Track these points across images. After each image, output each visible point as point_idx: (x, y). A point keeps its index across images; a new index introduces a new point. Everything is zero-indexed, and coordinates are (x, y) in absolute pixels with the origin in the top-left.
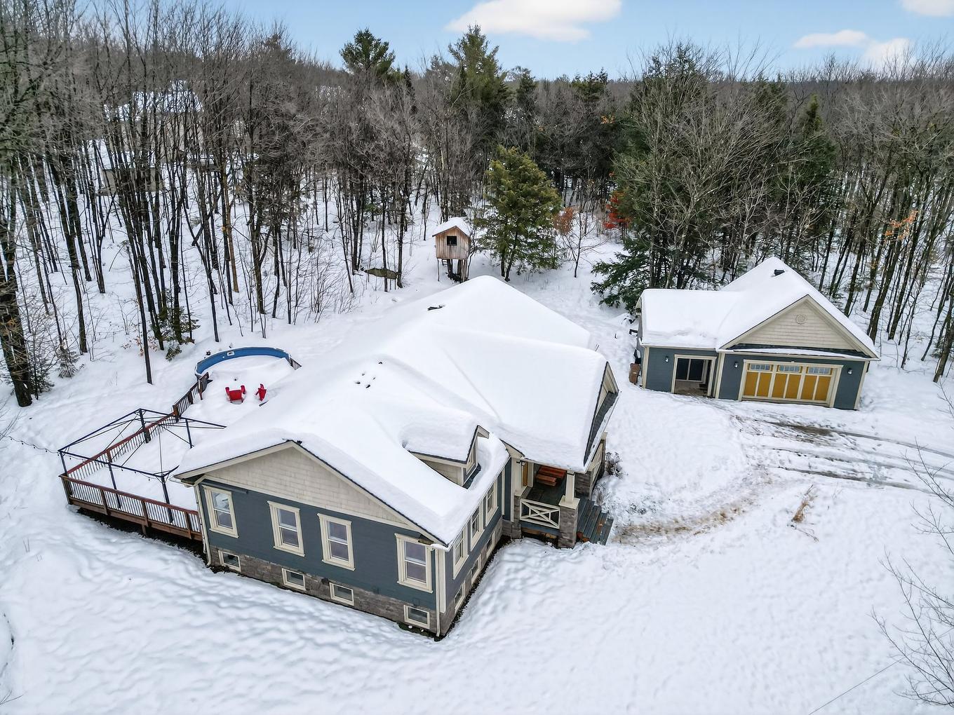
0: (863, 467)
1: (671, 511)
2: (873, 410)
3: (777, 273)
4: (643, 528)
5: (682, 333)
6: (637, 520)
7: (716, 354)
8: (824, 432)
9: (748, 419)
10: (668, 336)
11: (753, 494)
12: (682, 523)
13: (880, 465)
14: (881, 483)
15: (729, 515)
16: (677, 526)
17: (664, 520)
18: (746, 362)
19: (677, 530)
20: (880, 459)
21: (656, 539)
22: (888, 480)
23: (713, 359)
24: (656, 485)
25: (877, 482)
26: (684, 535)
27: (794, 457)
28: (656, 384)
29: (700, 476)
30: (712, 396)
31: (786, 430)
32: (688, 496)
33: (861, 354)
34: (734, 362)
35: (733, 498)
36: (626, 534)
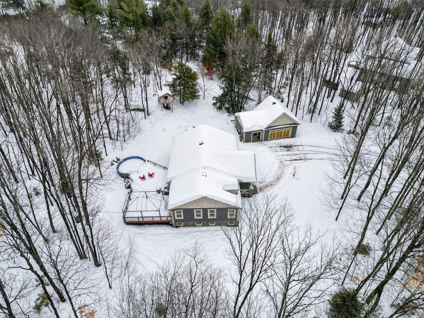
0: (301, 156)
1: (268, 181)
2: (299, 137)
3: (274, 103)
4: (264, 187)
5: (254, 126)
6: (262, 185)
7: (262, 130)
8: (291, 147)
9: (273, 147)
10: (250, 128)
11: (282, 170)
12: (271, 183)
13: (305, 154)
14: (306, 159)
15: (280, 178)
16: (270, 184)
17: (267, 183)
18: (270, 131)
19: (271, 185)
20: (305, 152)
21: (268, 189)
22: (308, 158)
23: (261, 131)
24: (262, 174)
25: (305, 159)
26: (273, 186)
27: (287, 156)
28: (247, 141)
29: (270, 169)
30: (262, 141)
31: (282, 148)
32: (269, 175)
33: (297, 124)
34: (267, 132)
35: (279, 173)
36: (261, 189)
